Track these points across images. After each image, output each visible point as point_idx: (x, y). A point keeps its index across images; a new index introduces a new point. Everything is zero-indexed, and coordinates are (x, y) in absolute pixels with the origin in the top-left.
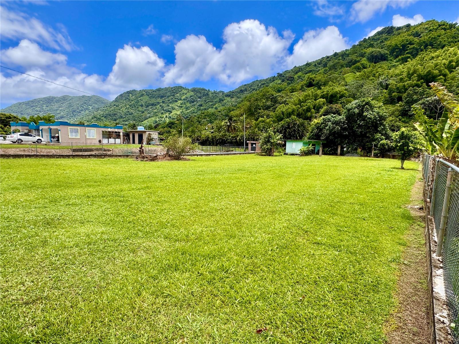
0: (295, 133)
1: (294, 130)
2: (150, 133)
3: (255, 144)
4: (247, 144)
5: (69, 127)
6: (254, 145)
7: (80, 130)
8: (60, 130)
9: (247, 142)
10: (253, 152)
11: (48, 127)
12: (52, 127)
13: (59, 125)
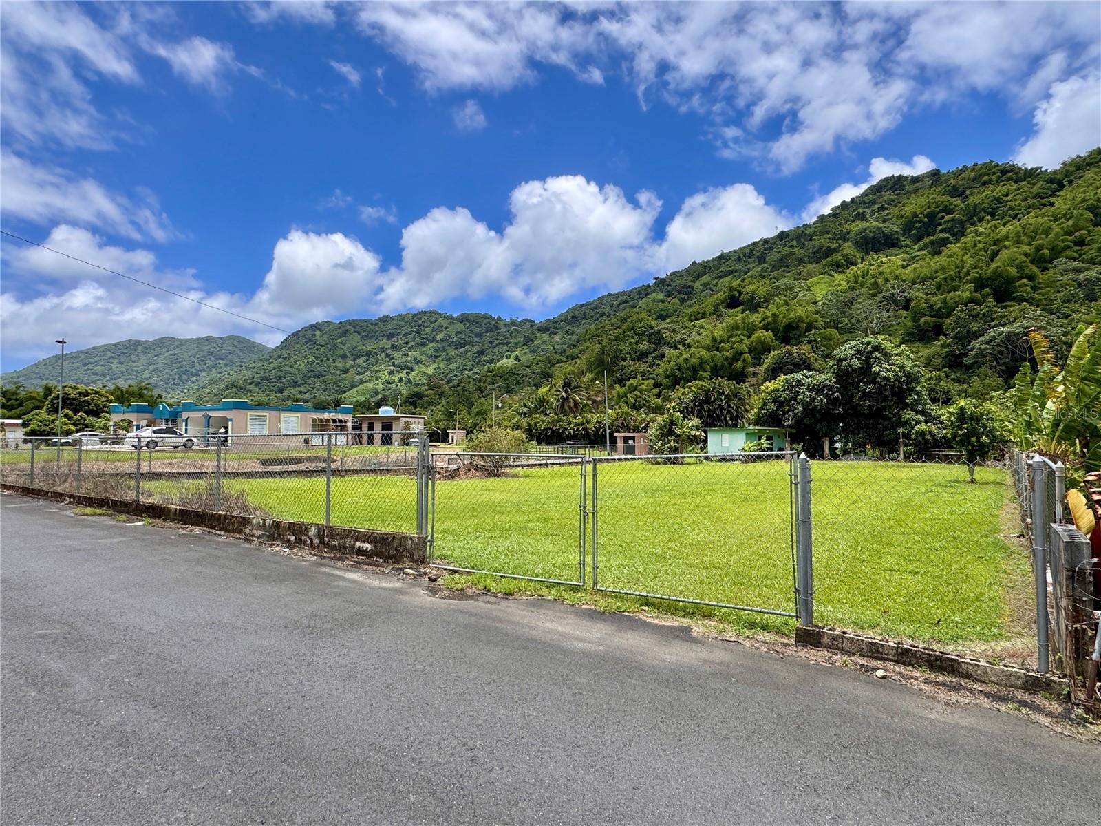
0: (722, 413)
1: (720, 407)
2: (409, 420)
3: (633, 438)
4: (614, 440)
5: (250, 413)
6: (631, 442)
7: (270, 417)
8: (231, 420)
9: (615, 434)
10: (629, 456)
11: (203, 413)
12: (212, 414)
13: (231, 410)
